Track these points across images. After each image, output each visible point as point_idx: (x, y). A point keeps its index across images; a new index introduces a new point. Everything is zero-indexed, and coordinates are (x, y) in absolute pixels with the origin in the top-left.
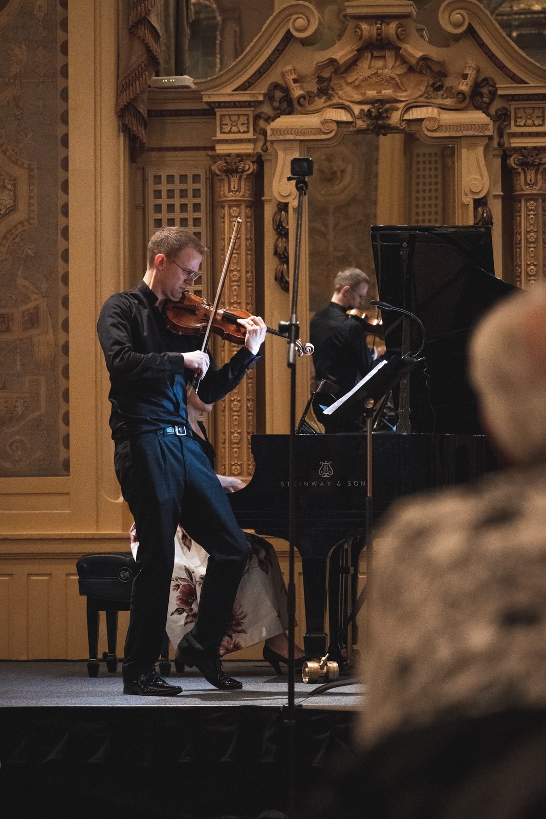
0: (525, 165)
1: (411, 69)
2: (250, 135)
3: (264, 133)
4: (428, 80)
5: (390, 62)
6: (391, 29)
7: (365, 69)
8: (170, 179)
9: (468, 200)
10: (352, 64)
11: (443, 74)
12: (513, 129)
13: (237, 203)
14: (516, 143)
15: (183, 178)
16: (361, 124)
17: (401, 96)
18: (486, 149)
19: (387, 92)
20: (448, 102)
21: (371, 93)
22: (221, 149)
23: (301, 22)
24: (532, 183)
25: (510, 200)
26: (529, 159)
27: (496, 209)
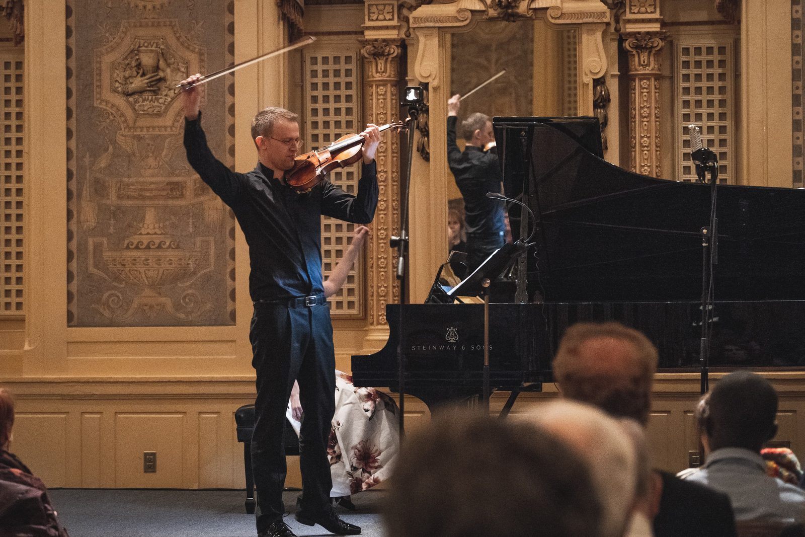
0: (639, 48)
2: (395, 22)
3: (407, 20)
8: (325, 60)
9: (588, 80)
12: (629, 16)
13: (384, 83)
14: (631, 28)
15: (337, 60)
16: (492, 13)
18: (604, 34)
22: (369, 35)
24: (645, 64)
25: (626, 79)
26: (642, 42)
27: (613, 87)
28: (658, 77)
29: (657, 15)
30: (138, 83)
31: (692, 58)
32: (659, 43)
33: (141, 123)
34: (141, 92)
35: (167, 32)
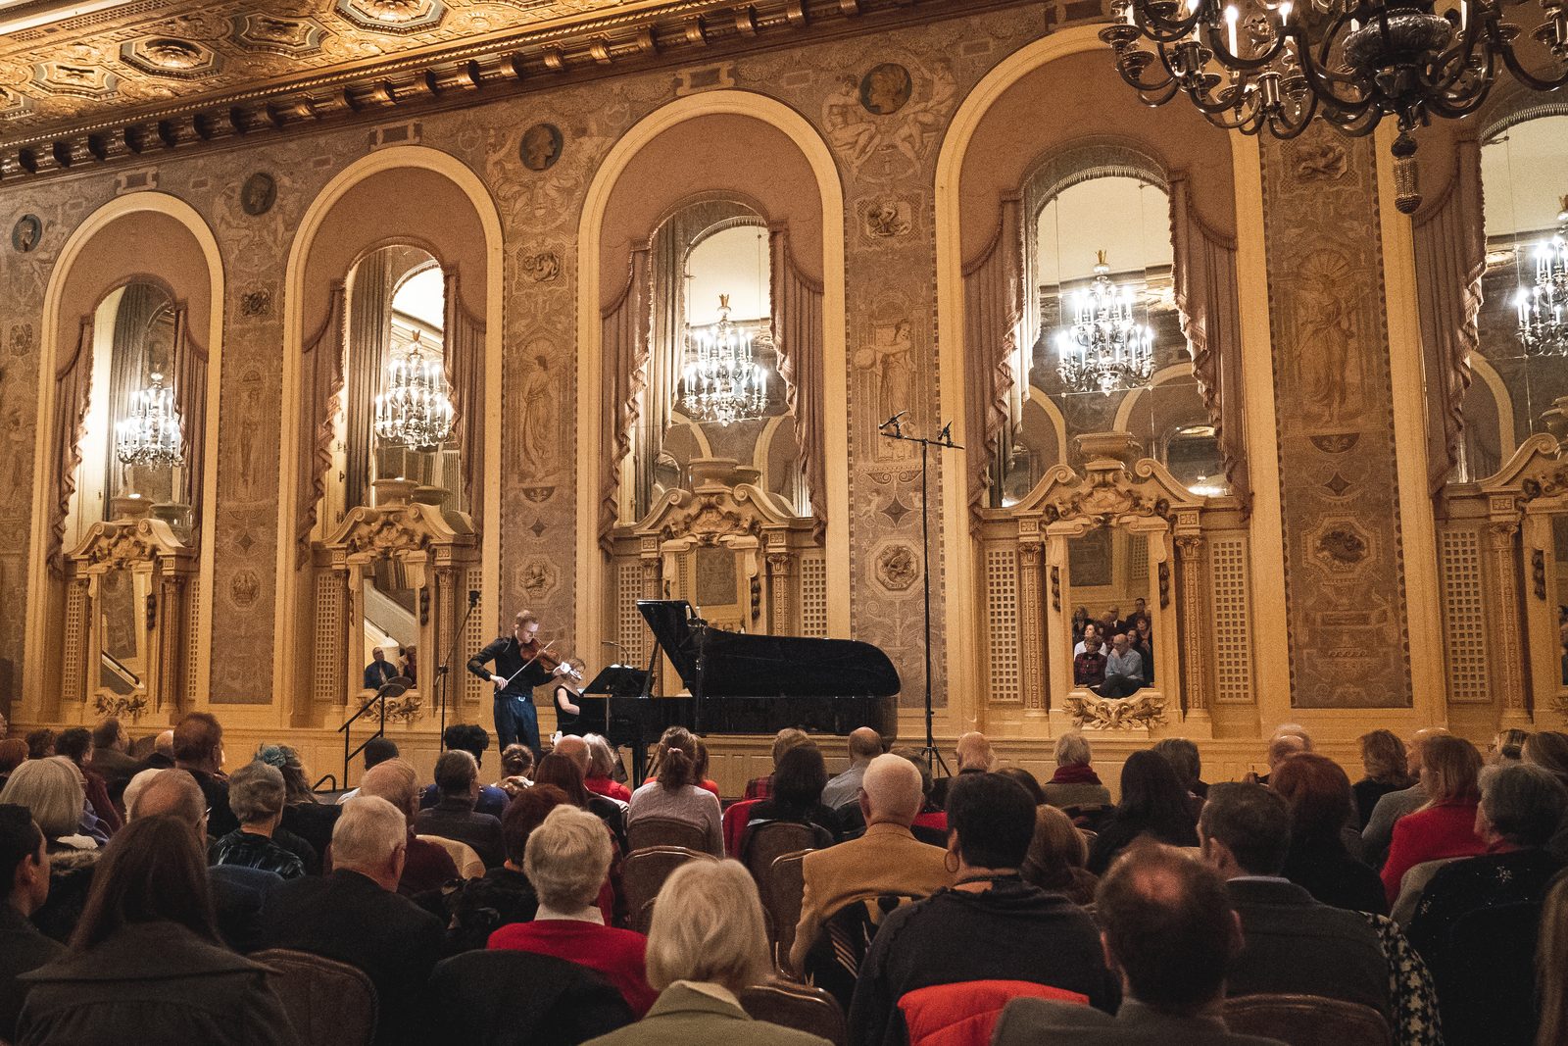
0: (776, 561)
1: (724, 517)
4: (732, 522)
5: (715, 514)
6: (713, 500)
7: (703, 518)
8: (628, 569)
9: (748, 578)
10: (698, 516)
11: (739, 520)
12: (770, 544)
13: (650, 581)
14: (771, 551)
16: (700, 544)
17: (719, 530)
18: (757, 554)
19: (712, 529)
20: (741, 532)
21: (705, 529)
22: (643, 556)
23: (675, 497)
24: (779, 570)
25: (770, 577)
26: (777, 558)
27: (763, 582)
28: (785, 576)
29: (784, 544)
30: (532, 582)
31: (808, 566)
32: (784, 558)
33: (533, 602)
34: (533, 586)
35: (545, 556)
